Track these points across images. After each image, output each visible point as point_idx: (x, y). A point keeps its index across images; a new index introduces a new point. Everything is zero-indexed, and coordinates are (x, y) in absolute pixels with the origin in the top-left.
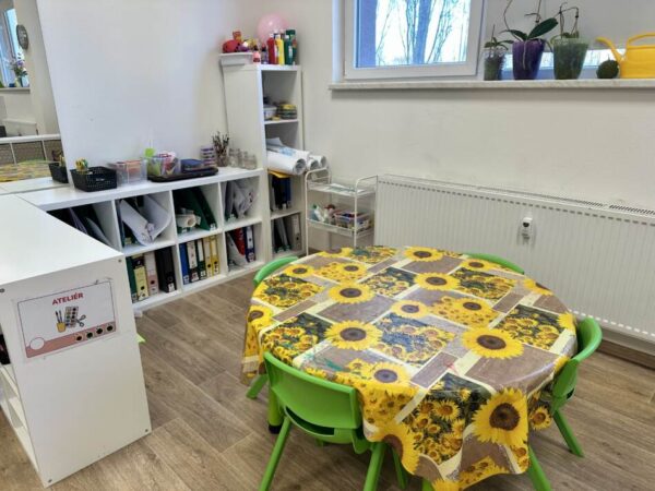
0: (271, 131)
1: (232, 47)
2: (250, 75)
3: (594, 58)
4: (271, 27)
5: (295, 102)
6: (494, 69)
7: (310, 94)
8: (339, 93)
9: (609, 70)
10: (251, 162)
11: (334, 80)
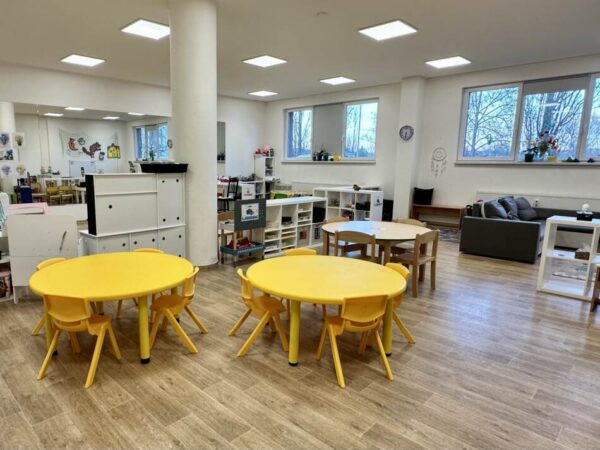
0: (267, 172)
1: (258, 152)
2: (262, 159)
3: (330, 158)
4: (267, 148)
5: (272, 165)
6: (314, 159)
7: (276, 164)
8: (283, 163)
9: (332, 160)
10: (261, 179)
11: (282, 160)
